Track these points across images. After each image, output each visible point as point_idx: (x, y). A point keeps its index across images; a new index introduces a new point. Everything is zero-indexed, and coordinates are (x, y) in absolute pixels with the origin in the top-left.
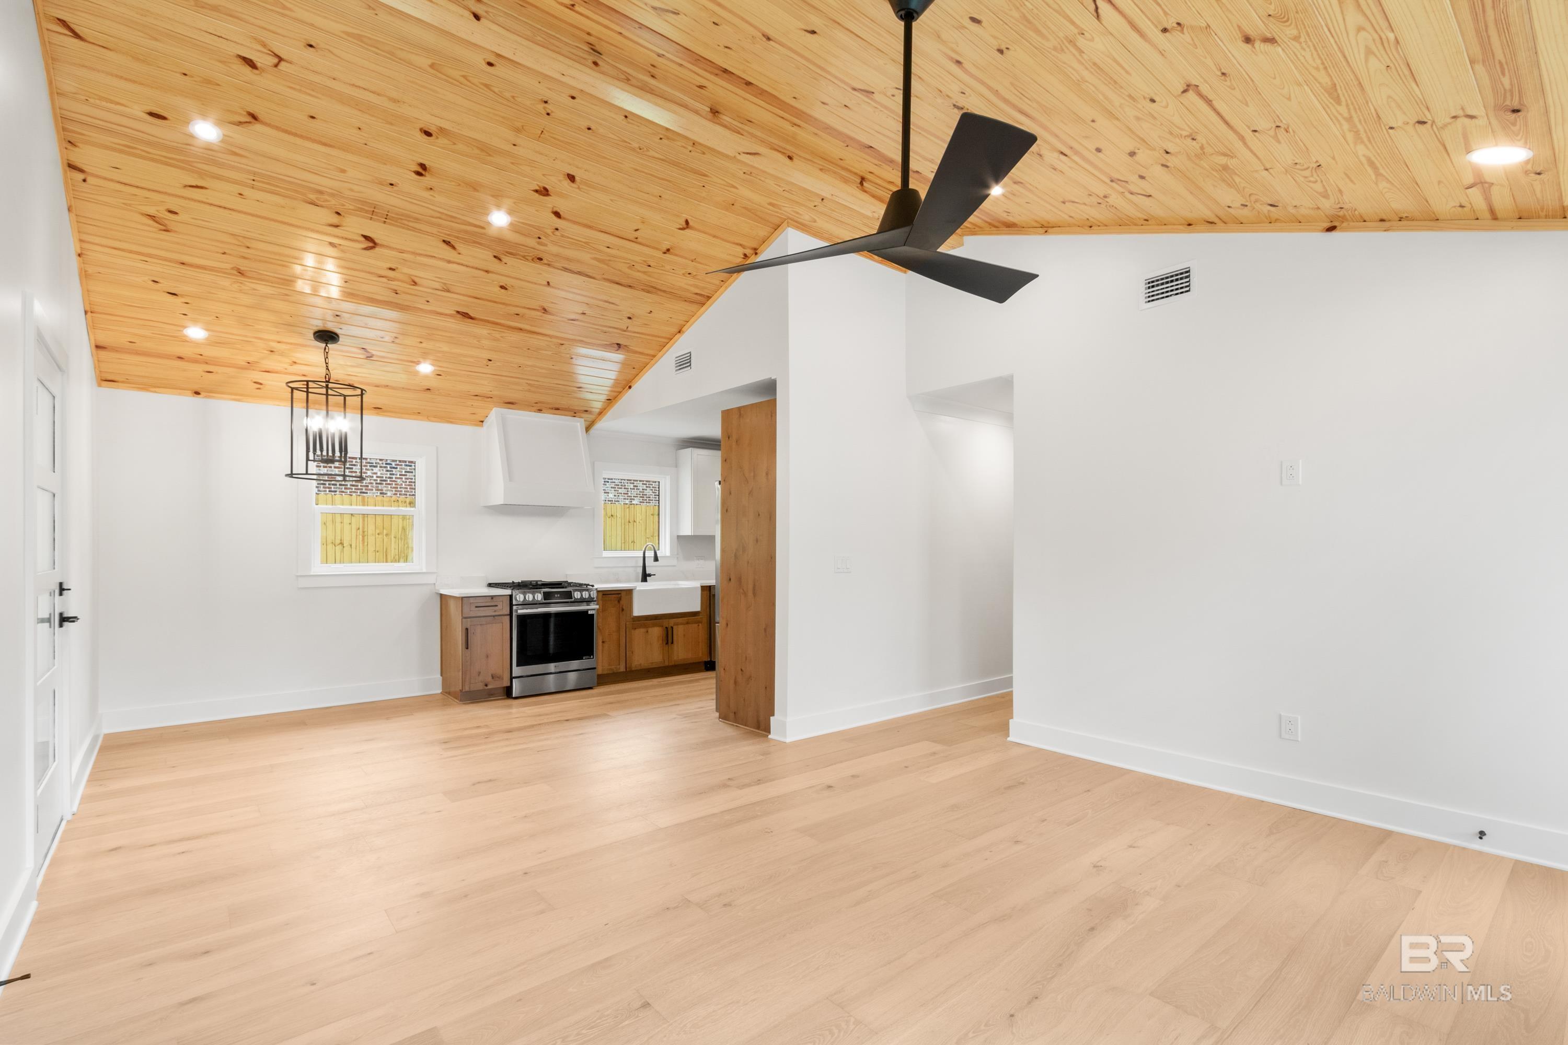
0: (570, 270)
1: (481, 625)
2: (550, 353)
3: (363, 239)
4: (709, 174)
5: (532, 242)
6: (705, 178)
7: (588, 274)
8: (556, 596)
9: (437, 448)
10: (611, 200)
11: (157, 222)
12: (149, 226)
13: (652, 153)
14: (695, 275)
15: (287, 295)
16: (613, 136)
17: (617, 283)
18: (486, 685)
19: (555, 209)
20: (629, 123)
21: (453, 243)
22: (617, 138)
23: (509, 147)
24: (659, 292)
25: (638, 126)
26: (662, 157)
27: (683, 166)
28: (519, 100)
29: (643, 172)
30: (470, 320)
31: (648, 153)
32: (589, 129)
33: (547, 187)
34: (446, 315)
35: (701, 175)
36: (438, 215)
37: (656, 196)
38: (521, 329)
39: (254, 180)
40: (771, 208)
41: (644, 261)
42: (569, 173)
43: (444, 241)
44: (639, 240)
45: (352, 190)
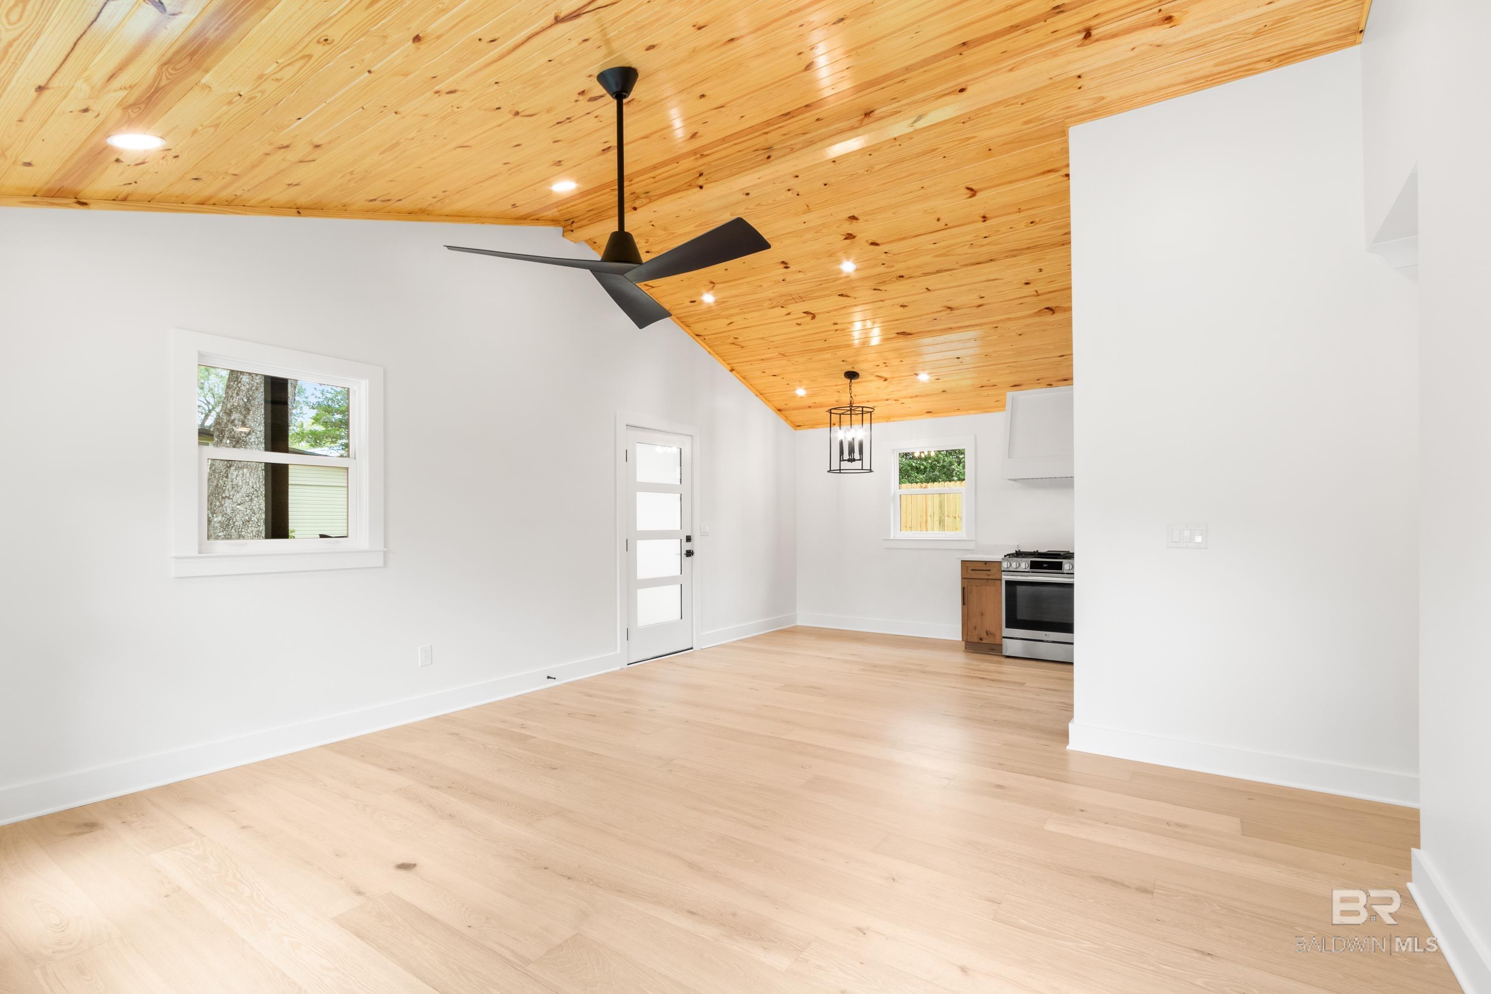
0: (929, 273)
1: (977, 586)
2: (996, 337)
3: (805, 315)
4: (938, 146)
5: (882, 269)
6: (936, 151)
7: (945, 269)
8: (1044, 565)
9: (976, 436)
10: (894, 213)
11: (736, 345)
12: (736, 348)
13: (877, 167)
14: (1040, 220)
15: (811, 359)
16: (844, 178)
17: (977, 264)
18: (981, 639)
19: (870, 242)
20: (839, 163)
21: (844, 294)
22: (846, 177)
23: (804, 226)
24: (1024, 251)
25: (847, 160)
26: (887, 164)
27: (908, 158)
28: (777, 199)
29: (889, 182)
30: (910, 336)
31: (874, 170)
32: (825, 185)
33: (849, 232)
34: (893, 338)
35: (931, 152)
36: (819, 283)
37: (919, 190)
38: (951, 328)
39: (741, 310)
40: (1031, 125)
41: (976, 236)
42: (850, 216)
43: (839, 295)
44: (950, 225)
45: (773, 293)
